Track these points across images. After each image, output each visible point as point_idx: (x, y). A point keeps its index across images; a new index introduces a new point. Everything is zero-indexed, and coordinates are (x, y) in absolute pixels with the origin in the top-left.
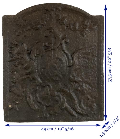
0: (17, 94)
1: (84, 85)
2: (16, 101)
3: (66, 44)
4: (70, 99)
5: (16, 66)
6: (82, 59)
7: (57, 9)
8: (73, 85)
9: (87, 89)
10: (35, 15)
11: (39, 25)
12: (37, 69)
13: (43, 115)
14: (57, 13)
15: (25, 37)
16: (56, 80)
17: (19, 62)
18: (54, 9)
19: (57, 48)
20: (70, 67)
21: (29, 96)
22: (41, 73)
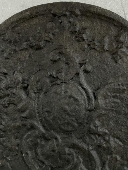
0: (8, 148)
1: (112, 139)
2: (7, 156)
3: (85, 74)
4: (88, 160)
5: (6, 107)
6: (111, 100)
7: (72, 13)
8: (95, 139)
9: (116, 146)
10: (34, 25)
11: (41, 41)
12: (38, 113)
14: (72, 20)
15: (18, 61)
16: (68, 131)
17: (9, 101)
18: (67, 13)
19: (71, 79)
20: (92, 111)
21: (27, 151)
22: (43, 119)
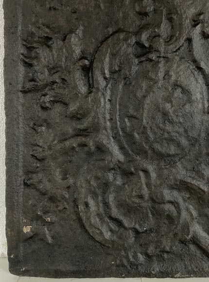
0: (46, 194)
2: (44, 213)
5: (45, 109)
12: (111, 119)
13: (127, 258)
16: (169, 155)
17: (54, 96)
19: (176, 51)
21: (86, 200)
22: (121, 133)
